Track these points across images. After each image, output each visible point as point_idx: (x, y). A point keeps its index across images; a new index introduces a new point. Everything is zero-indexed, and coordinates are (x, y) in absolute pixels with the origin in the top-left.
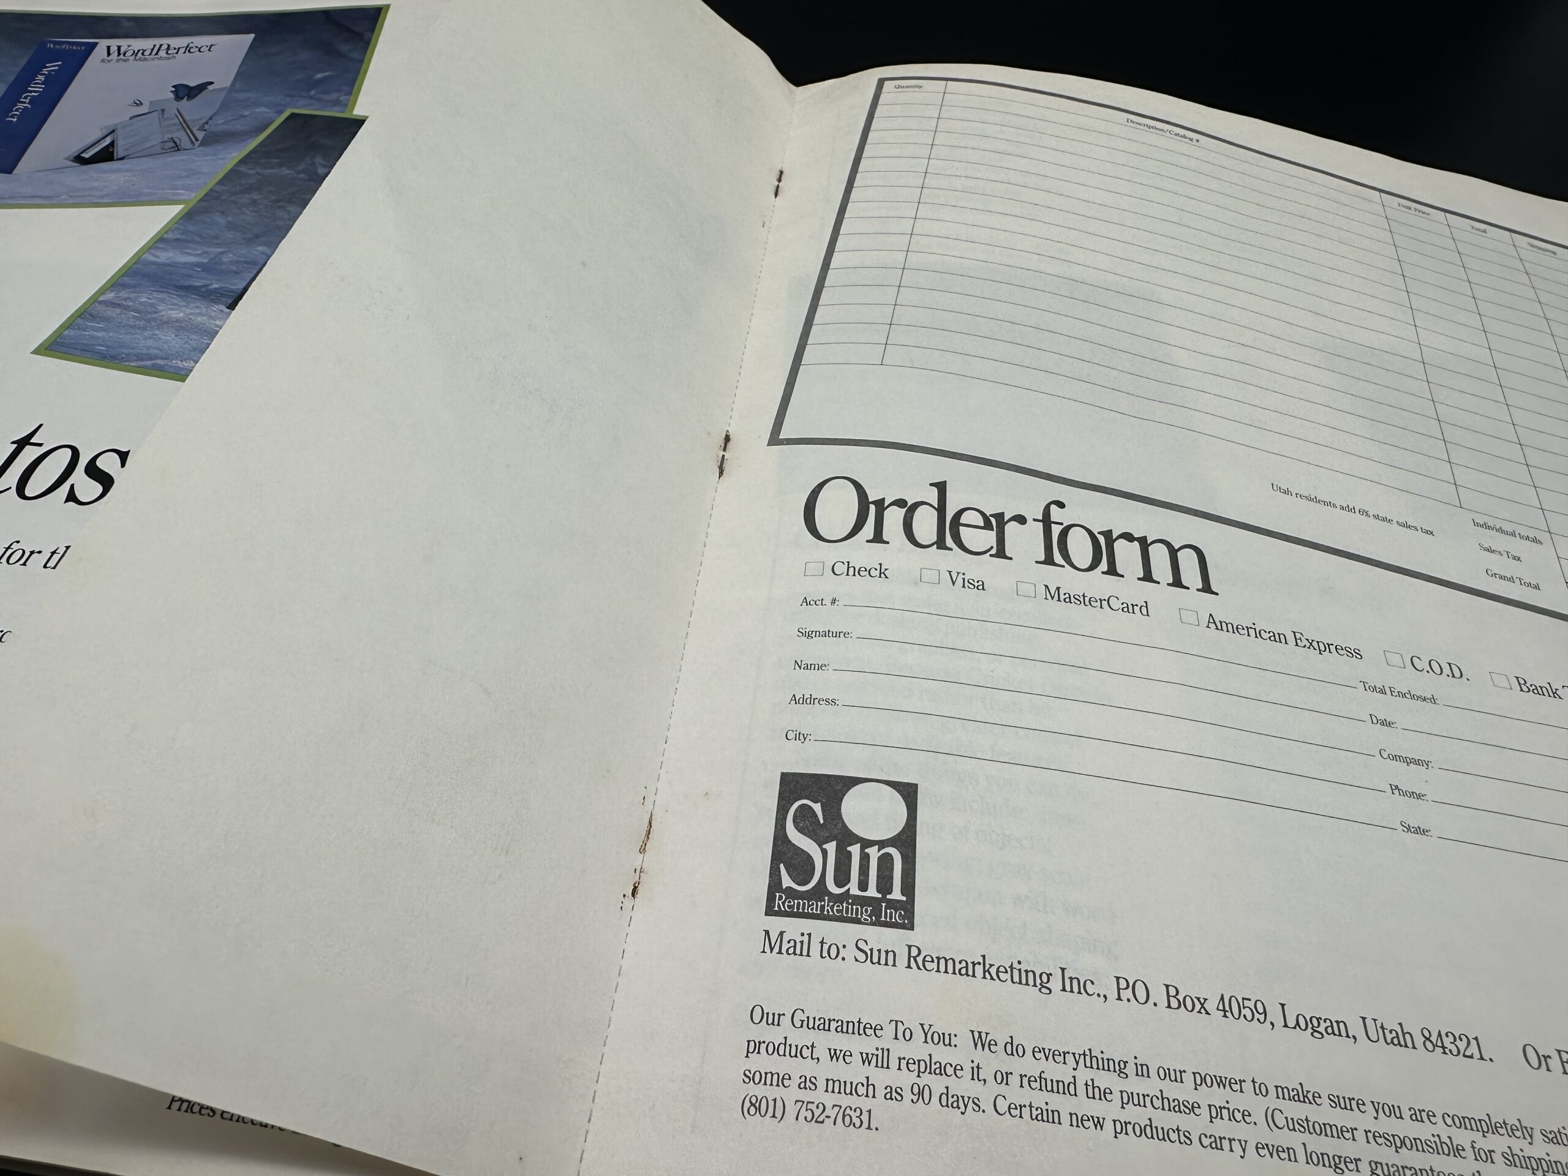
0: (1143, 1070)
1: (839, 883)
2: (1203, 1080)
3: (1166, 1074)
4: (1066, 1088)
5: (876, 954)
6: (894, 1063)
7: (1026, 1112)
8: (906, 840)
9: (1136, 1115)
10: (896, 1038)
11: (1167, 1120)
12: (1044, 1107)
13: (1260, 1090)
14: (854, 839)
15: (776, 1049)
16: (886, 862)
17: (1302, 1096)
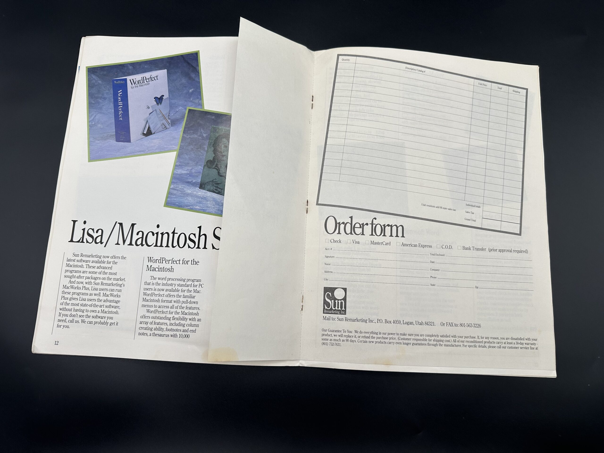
0: (380, 333)
1: (334, 308)
2: (389, 334)
3: (384, 334)
4: (368, 337)
5: (340, 319)
6: (343, 336)
7: (362, 342)
8: (345, 299)
9: (379, 340)
10: (344, 332)
11: (383, 340)
12: (365, 341)
13: (398, 334)
14: (337, 299)
15: (326, 335)
16: (342, 303)
17: (404, 335)
